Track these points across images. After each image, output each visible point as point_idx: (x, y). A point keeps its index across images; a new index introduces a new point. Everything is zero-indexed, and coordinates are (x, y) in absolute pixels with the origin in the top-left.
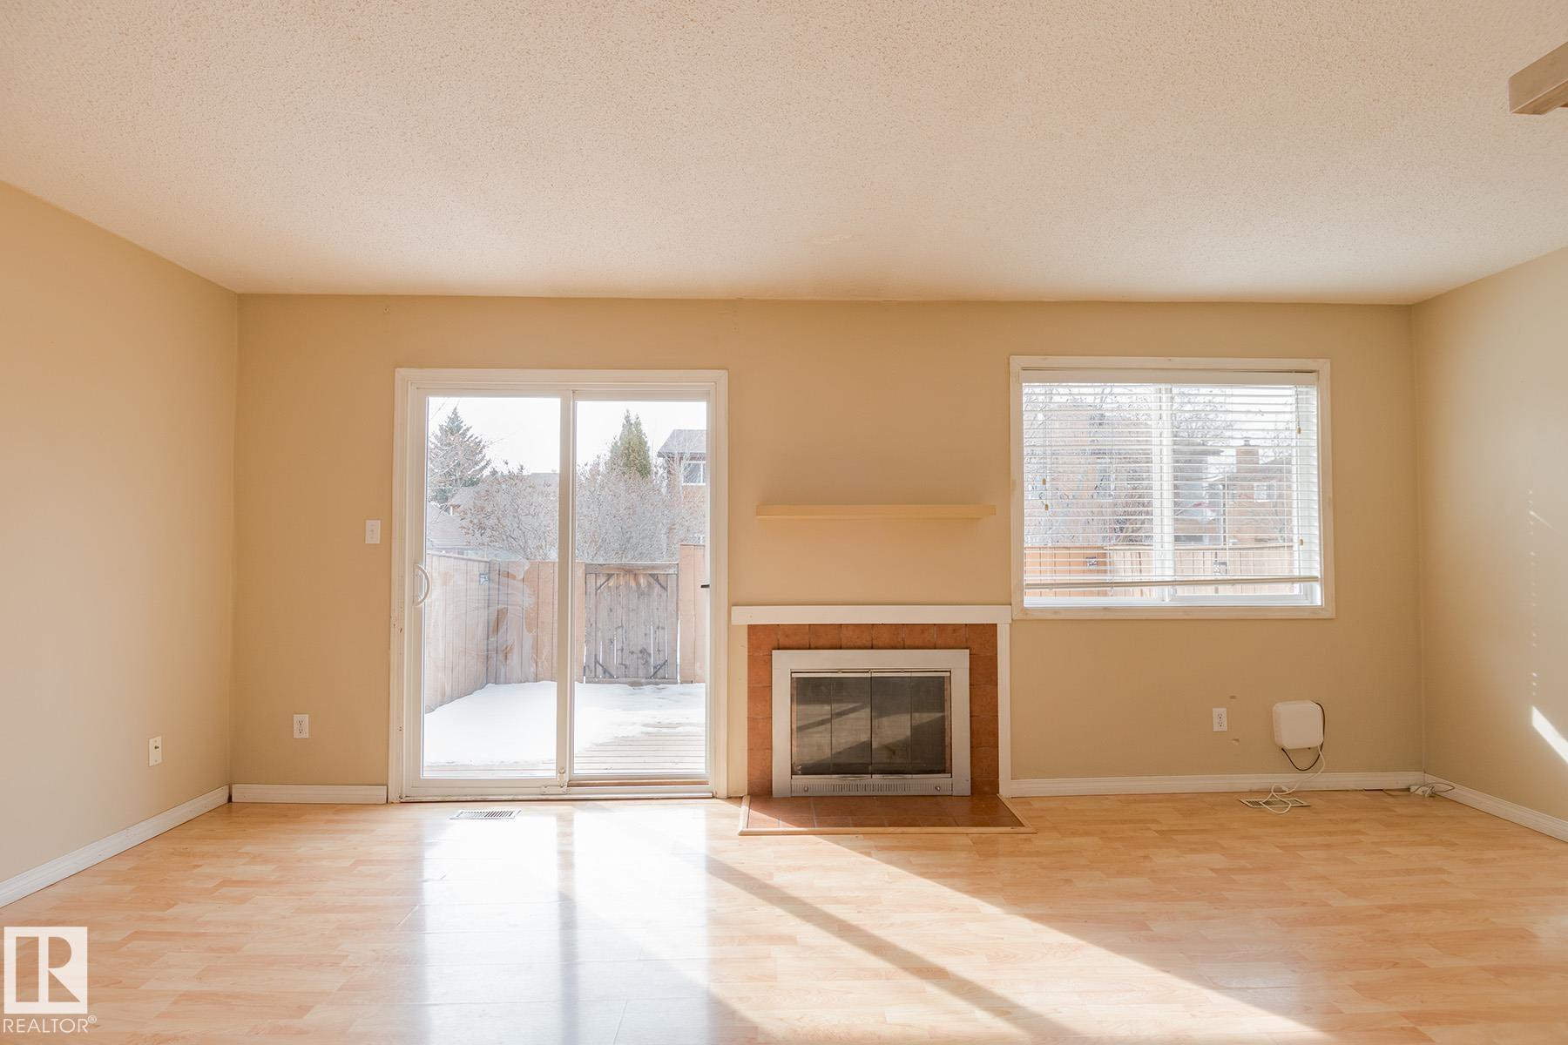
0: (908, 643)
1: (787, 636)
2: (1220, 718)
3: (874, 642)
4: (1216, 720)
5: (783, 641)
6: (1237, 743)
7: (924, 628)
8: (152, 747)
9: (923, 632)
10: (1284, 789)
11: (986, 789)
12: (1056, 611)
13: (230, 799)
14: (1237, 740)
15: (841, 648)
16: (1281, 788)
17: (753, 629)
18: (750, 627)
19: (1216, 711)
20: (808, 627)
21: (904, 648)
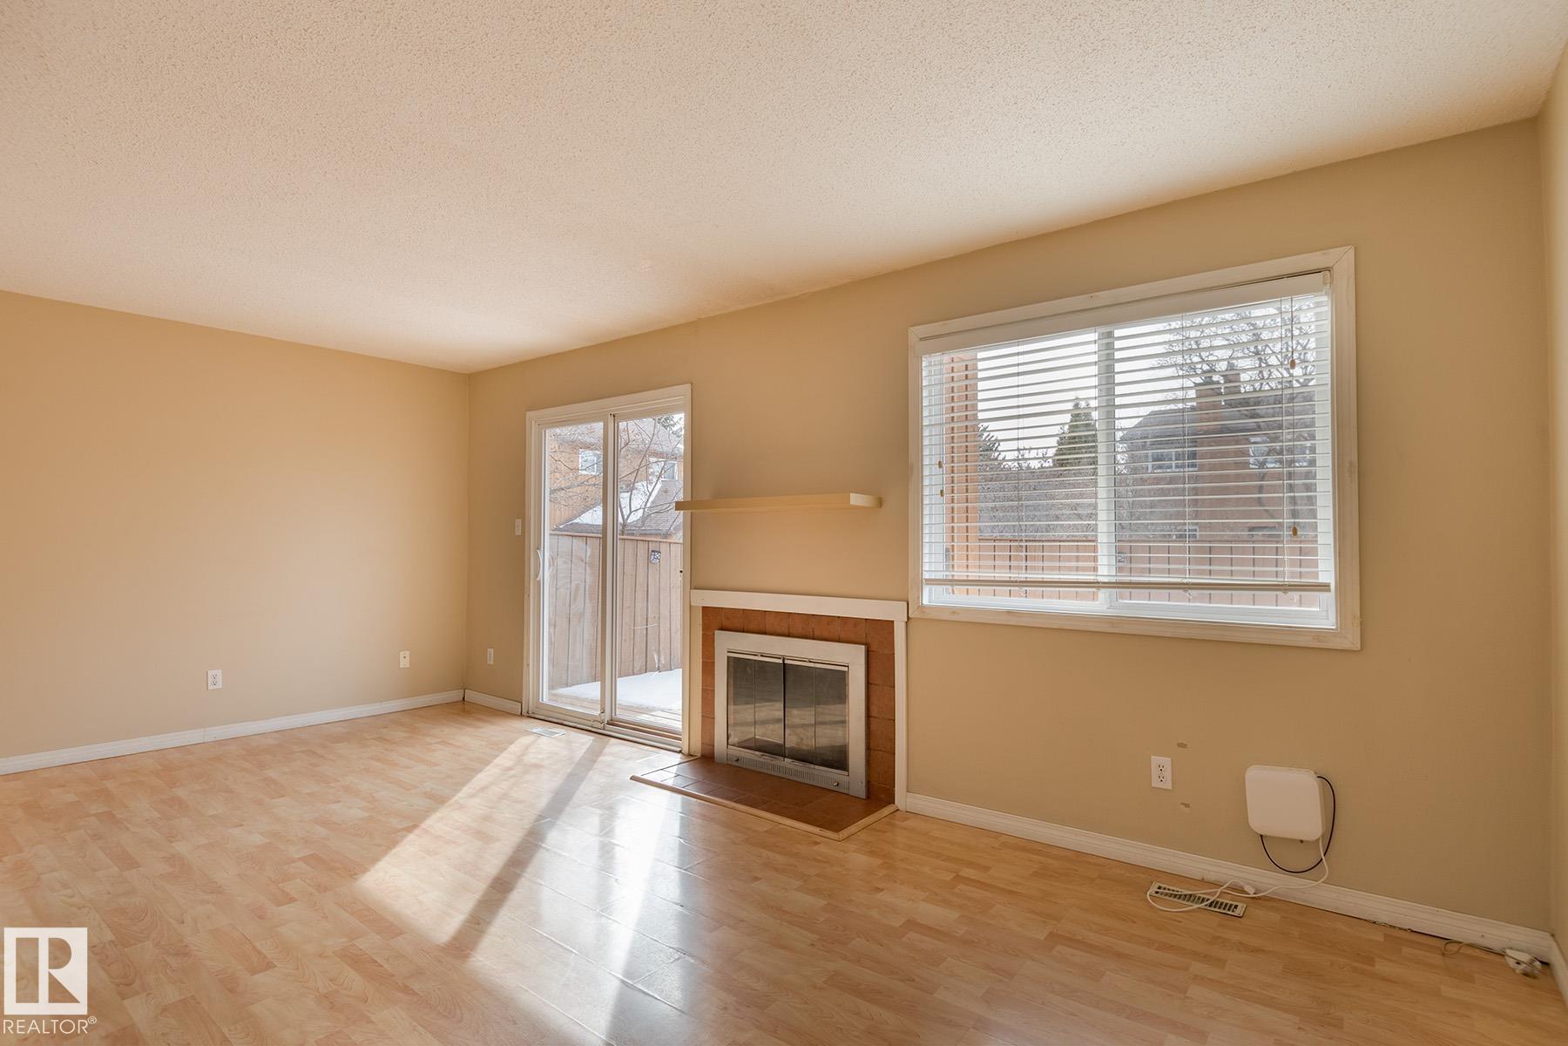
0: (817, 633)
1: (728, 619)
2: (1161, 771)
3: (791, 631)
4: (1155, 772)
5: (726, 623)
6: (1187, 810)
7: (831, 619)
8: (402, 657)
9: (828, 624)
10: (1247, 888)
11: (883, 796)
12: (954, 611)
13: (464, 698)
14: (1187, 806)
15: (765, 634)
16: (1242, 887)
17: (706, 610)
18: (703, 607)
19: (1156, 760)
20: (741, 612)
21: (814, 639)
